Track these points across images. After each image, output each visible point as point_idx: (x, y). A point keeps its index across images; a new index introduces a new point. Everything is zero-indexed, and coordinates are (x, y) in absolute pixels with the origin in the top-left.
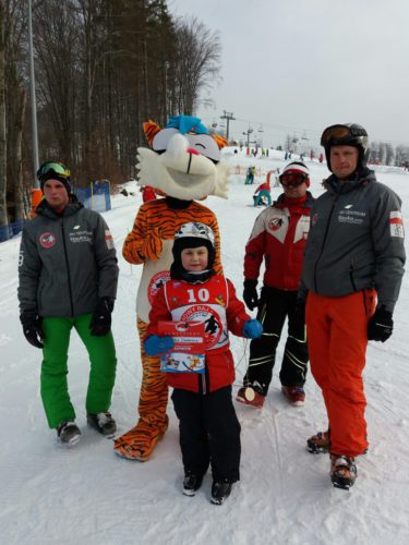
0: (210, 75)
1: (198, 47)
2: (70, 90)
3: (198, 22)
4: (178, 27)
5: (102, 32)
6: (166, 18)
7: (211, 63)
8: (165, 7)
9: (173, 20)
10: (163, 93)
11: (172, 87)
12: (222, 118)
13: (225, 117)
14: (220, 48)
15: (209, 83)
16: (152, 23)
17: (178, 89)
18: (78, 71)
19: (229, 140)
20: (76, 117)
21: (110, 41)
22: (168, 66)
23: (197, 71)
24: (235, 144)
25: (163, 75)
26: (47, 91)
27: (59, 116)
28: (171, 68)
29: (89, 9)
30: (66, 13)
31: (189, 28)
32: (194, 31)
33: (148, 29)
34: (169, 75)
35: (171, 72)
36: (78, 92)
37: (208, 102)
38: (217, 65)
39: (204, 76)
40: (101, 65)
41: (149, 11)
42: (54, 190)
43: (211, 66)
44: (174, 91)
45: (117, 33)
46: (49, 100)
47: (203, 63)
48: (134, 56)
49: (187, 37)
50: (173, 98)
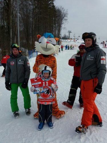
0: (65, 21)
1: (62, 14)
2: (29, 25)
3: (62, 7)
4: (57, 9)
5: (37, 10)
6: (54, 6)
7: (65, 18)
8: (53, 4)
9: (56, 7)
10: (53, 26)
11: (55, 24)
12: (68, 32)
13: (69, 32)
14: (68, 14)
15: (65, 23)
16: (50, 8)
17: (57, 25)
18: (31, 21)
19: (70, 38)
20: (31, 32)
21: (39, 13)
22: (54, 19)
23: (62, 20)
24: (71, 39)
25: (53, 21)
26: (23, 26)
27: (26, 32)
28: (55, 19)
29: (34, 5)
30: (28, 6)
31: (60, 9)
32: (61, 10)
33: (49, 9)
34: (54, 21)
35: (55, 20)
36: (31, 26)
37: (64, 28)
38: (67, 18)
39: (64, 21)
40: (37, 19)
41: (49, 4)
42: (15, 51)
43: (65, 19)
44: (55, 25)
45: (41, 11)
46: (24, 28)
47: (63, 18)
48: (45, 16)
49: (59, 11)
50: (55, 27)
